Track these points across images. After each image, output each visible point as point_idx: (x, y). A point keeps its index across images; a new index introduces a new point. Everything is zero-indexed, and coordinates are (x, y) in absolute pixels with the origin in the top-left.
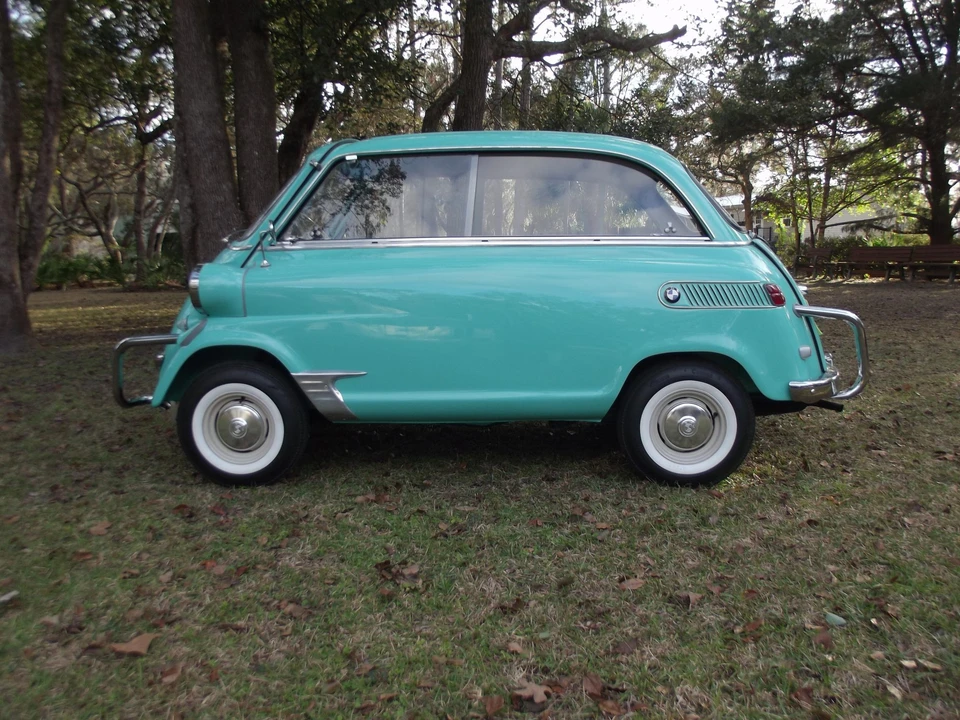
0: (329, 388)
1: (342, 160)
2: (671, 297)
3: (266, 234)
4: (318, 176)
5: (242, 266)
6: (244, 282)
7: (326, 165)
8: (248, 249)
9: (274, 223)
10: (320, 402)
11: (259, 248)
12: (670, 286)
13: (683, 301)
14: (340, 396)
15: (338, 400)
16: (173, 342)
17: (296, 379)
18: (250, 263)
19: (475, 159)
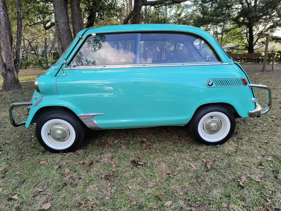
0: (91, 119)
1: (91, 35)
2: (210, 84)
3: (63, 64)
4: (82, 41)
5: (55, 76)
6: (56, 82)
7: (84, 37)
8: (57, 69)
9: (66, 59)
10: (88, 124)
11: (61, 69)
12: (209, 80)
13: (214, 85)
14: (95, 122)
15: (95, 123)
16: (31, 104)
17: (79, 117)
18: (58, 75)
19: (139, 34)
